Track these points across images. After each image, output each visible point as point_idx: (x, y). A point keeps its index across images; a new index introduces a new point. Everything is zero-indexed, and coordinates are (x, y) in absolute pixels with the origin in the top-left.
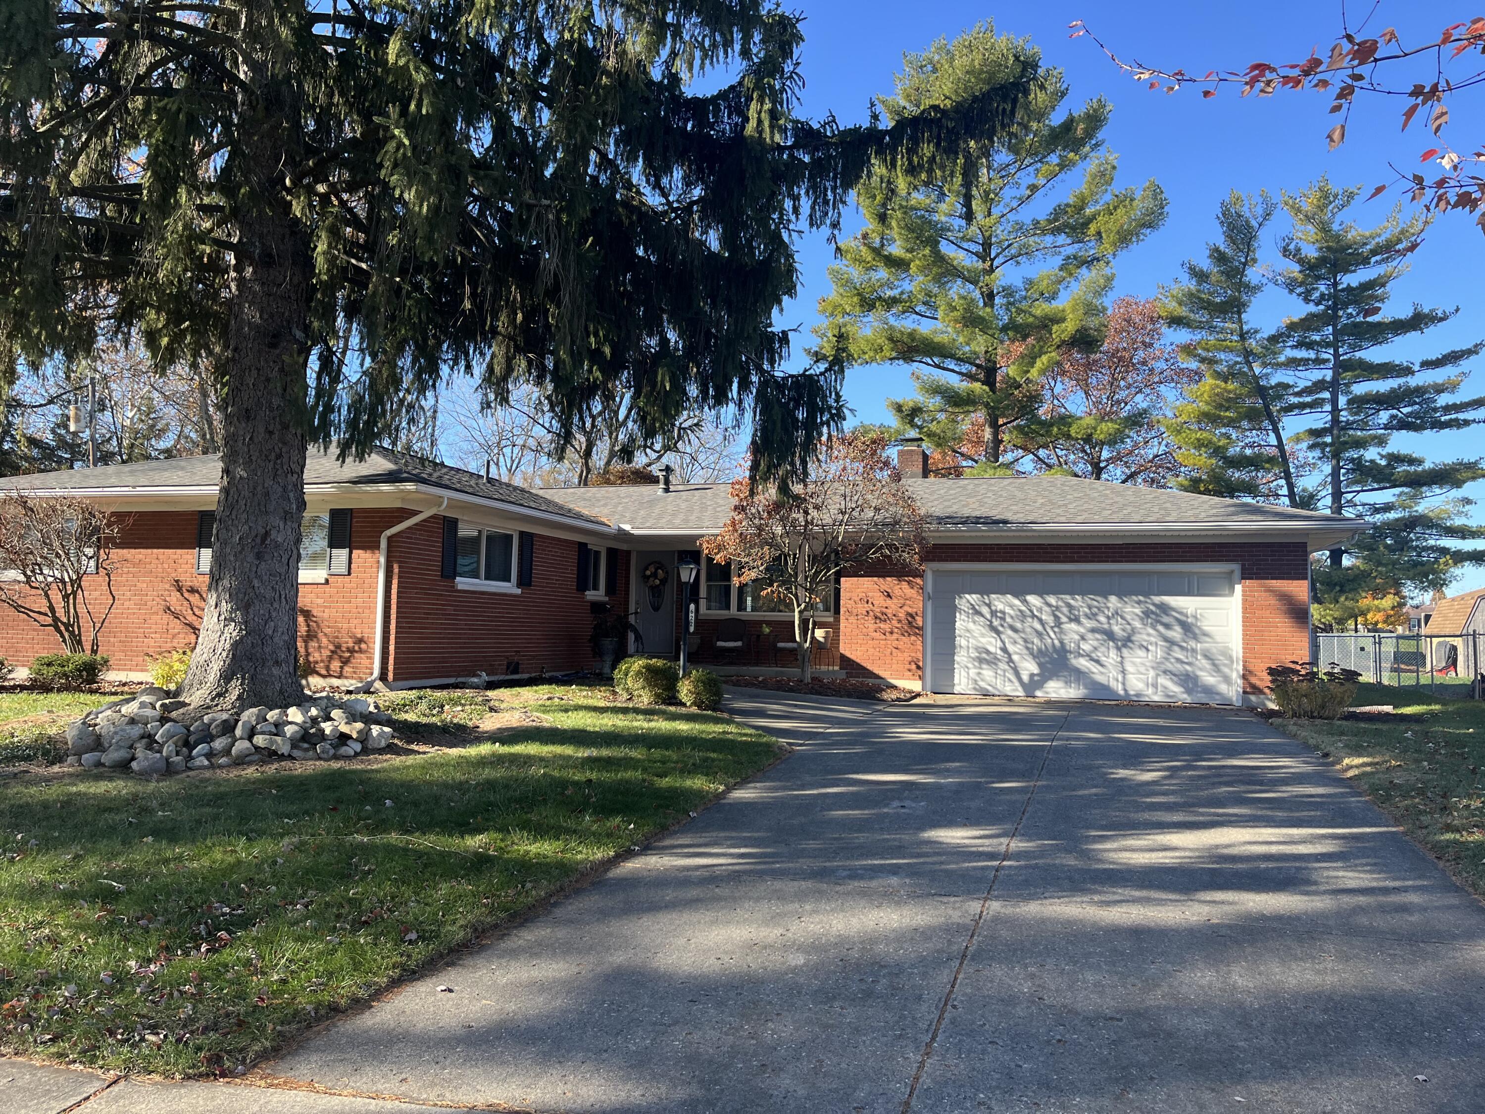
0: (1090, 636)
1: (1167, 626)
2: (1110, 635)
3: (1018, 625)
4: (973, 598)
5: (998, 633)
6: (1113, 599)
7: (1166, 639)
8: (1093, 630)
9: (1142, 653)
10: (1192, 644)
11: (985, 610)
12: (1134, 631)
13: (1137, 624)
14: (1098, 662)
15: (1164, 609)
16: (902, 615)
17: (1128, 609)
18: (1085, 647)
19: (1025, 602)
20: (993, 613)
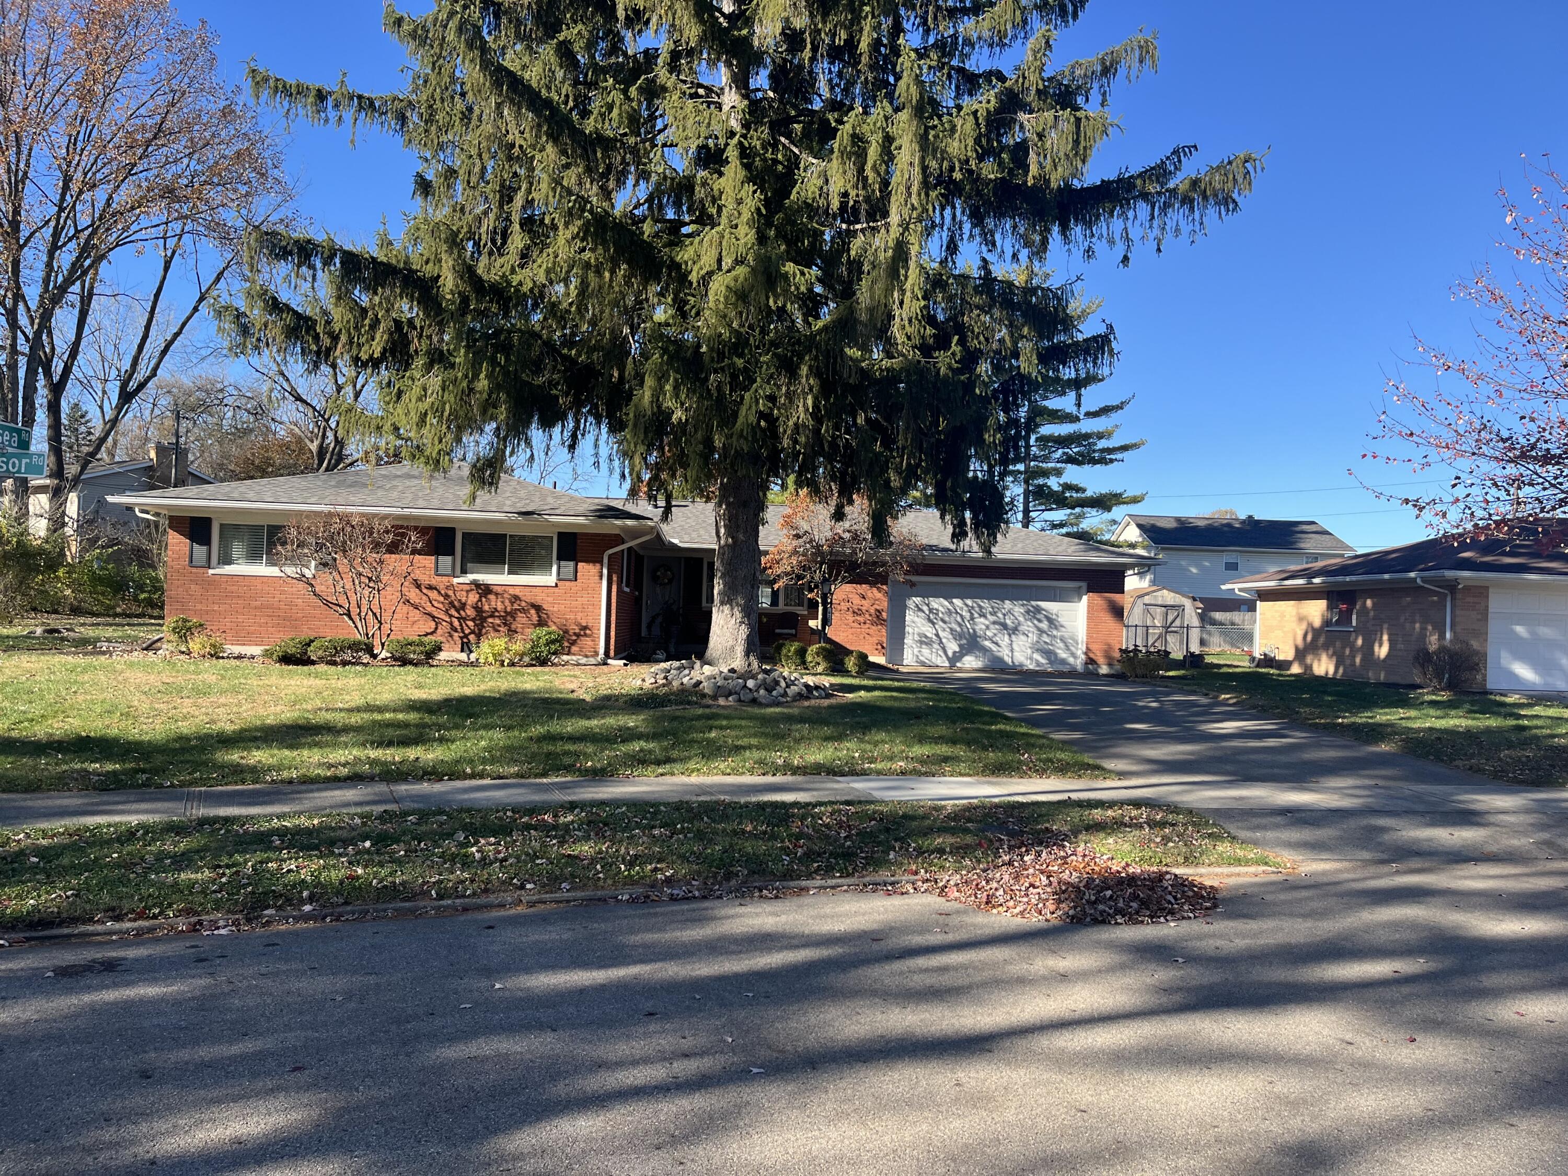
0: (992, 626)
1: (1040, 621)
2: (1004, 626)
3: (947, 619)
4: (918, 600)
5: (933, 624)
6: (1007, 602)
7: (1039, 629)
8: (994, 623)
9: (1023, 638)
10: (1055, 632)
11: (925, 608)
12: (1019, 624)
13: (1021, 619)
14: (997, 644)
15: (1038, 610)
16: (872, 611)
17: (1017, 609)
18: (989, 633)
19: (951, 603)
20: (931, 610)
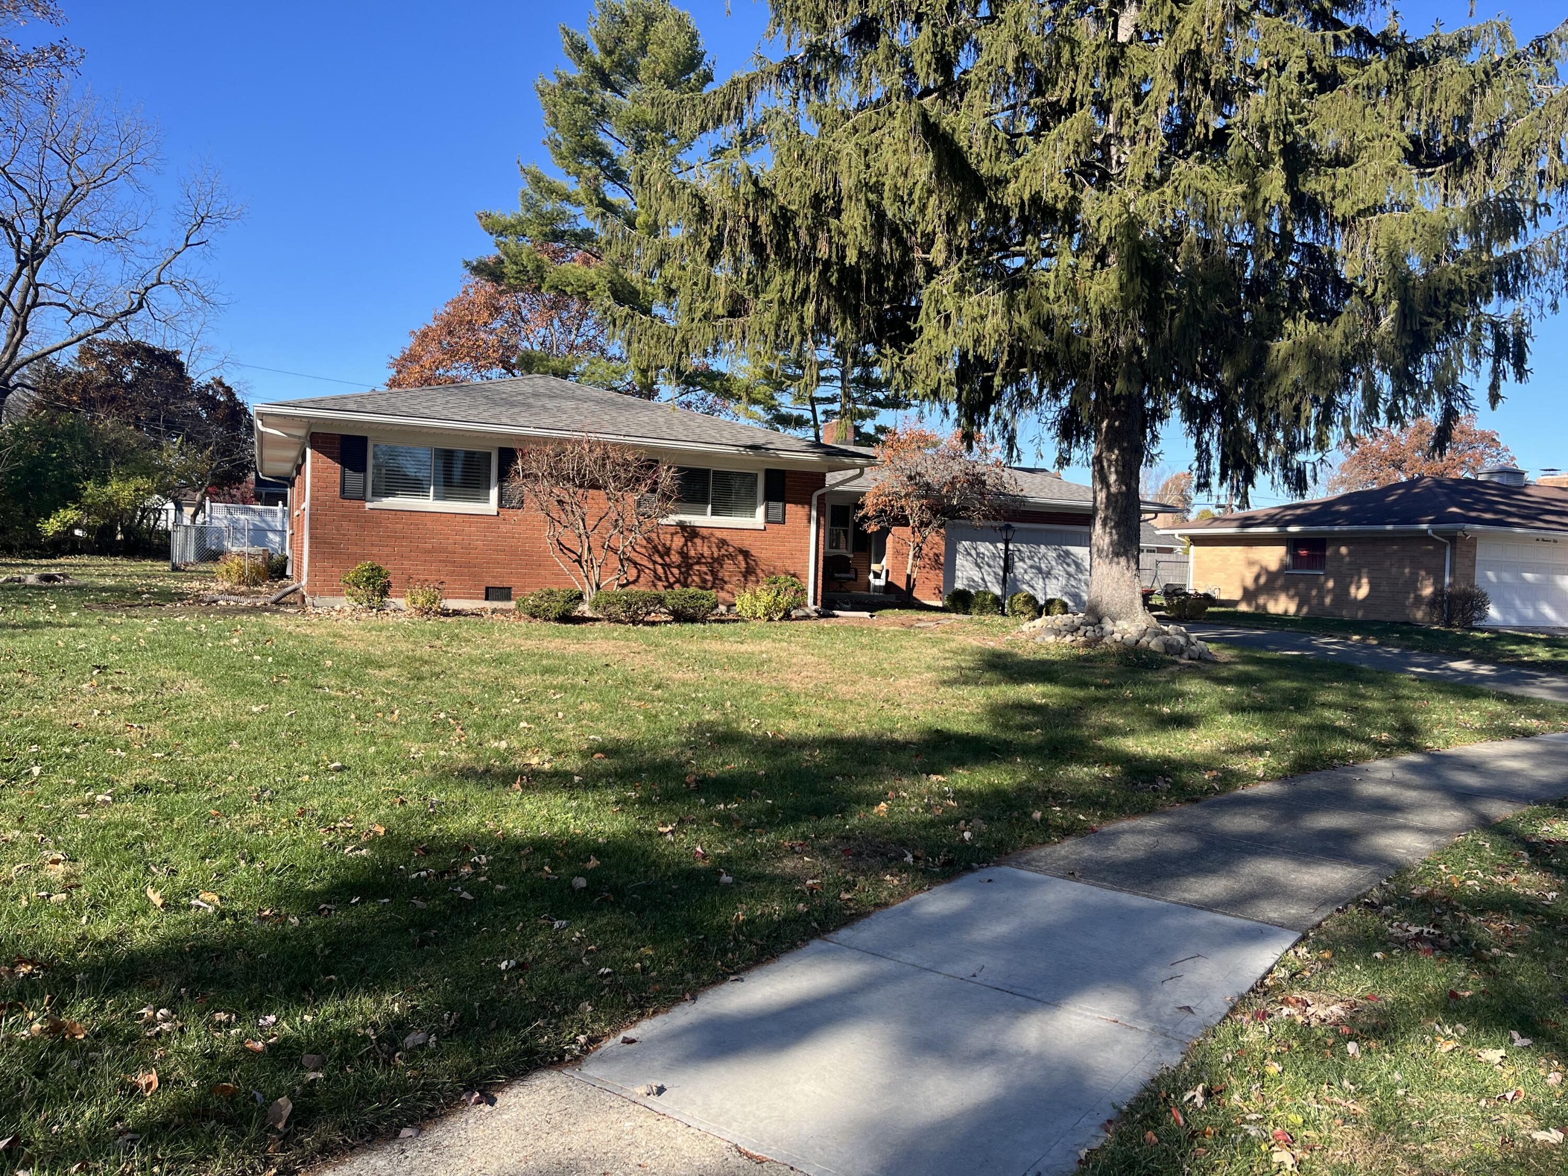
0: (1029, 570)
1: (1068, 565)
2: (1039, 570)
3: (992, 563)
4: (966, 544)
5: (980, 568)
6: (1042, 546)
7: (1068, 573)
8: (1031, 567)
9: (1054, 581)
10: (1080, 576)
11: (973, 552)
12: (1052, 568)
13: (1054, 563)
14: (1032, 587)
15: (1068, 554)
16: (931, 555)
17: (1050, 554)
18: (1027, 577)
19: (996, 547)
20: (978, 554)
